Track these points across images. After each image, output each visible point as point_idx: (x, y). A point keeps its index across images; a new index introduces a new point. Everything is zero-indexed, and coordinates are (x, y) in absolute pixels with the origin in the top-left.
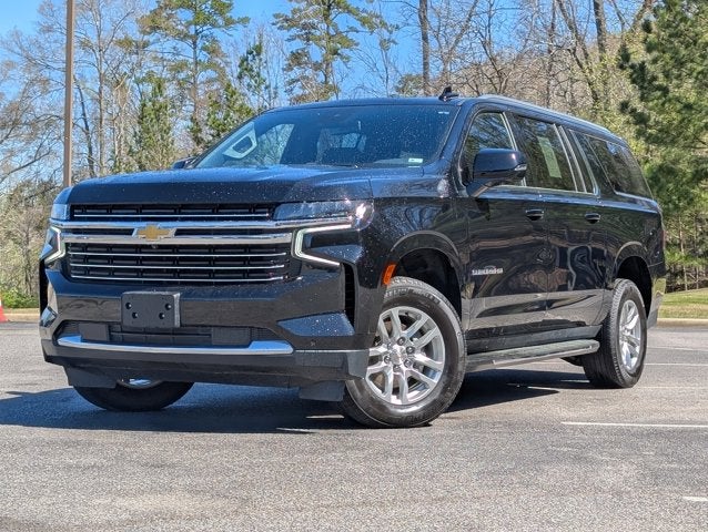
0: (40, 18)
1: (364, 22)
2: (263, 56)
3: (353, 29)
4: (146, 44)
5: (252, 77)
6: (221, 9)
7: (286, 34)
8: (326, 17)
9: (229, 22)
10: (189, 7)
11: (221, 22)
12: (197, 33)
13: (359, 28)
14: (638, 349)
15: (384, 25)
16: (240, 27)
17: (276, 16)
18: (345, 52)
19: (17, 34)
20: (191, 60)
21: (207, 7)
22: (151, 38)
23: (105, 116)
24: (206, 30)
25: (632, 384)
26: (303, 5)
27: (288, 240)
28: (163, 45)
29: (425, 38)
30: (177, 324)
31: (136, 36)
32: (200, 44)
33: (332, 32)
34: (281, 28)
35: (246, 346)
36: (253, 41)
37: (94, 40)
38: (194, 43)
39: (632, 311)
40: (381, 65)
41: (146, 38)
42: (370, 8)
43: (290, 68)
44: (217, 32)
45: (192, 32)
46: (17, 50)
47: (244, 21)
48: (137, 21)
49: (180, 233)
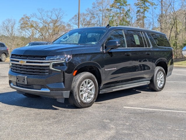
0: (93, 6)
1: (151, 4)
2: (130, 11)
3: (149, 6)
4: (111, 10)
5: (128, 15)
6: (125, 3)
7: (136, 7)
8: (144, 4)
9: (126, 5)
10: (119, 3)
11: (125, 5)
12: (121, 7)
13: (150, 5)
14: (163, 82)
15: (155, 5)
16: (128, 6)
17: (135, 4)
18: (147, 10)
19: (89, 9)
20: (119, 12)
21: (122, 2)
22: (112, 9)
23: (103, 23)
24: (122, 7)
25: (160, 91)
26: (140, 1)
27: (49, 65)
28: (114, 10)
29: (162, 8)
30: (26, 83)
31: (109, 8)
32: (121, 9)
33: (145, 6)
34: (135, 6)
35: (40, 90)
36: (128, 8)
37: (102, 9)
38: (120, 9)
39: (162, 74)
40: (152, 13)
41: (111, 9)
42: (152, 1)
43: (137, 13)
44: (124, 7)
45: (120, 7)
46: (89, 11)
47: (129, 5)
48: (110, 6)
49: (27, 62)
